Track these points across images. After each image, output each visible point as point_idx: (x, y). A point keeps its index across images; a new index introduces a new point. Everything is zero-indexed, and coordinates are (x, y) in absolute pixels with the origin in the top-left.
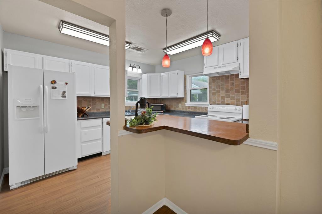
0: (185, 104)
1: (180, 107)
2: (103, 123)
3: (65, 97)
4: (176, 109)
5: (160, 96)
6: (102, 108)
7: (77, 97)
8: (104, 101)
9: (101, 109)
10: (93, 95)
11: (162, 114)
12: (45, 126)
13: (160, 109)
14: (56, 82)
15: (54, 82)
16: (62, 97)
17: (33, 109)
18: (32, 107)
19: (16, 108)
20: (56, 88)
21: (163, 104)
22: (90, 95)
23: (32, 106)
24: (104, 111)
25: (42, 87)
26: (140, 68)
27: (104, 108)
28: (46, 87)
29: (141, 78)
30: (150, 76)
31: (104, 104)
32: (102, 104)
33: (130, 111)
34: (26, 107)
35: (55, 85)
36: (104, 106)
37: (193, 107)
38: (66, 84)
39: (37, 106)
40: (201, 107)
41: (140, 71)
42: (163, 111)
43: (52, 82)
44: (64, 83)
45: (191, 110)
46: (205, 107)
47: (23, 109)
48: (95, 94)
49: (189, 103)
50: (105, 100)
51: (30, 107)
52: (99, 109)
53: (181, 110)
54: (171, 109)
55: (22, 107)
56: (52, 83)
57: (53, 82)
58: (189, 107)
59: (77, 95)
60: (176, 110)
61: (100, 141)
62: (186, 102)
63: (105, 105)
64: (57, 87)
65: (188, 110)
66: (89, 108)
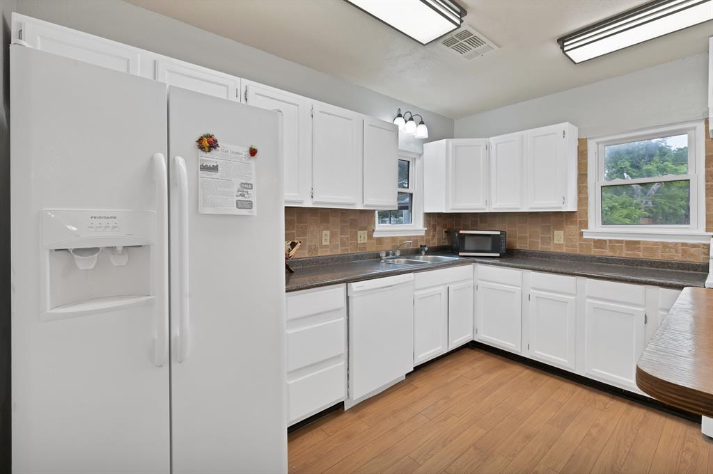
0: (581, 234)
1: (559, 240)
2: (348, 298)
3: (249, 205)
4: (540, 247)
5: (485, 207)
6: (324, 243)
7: (286, 207)
8: (328, 222)
9: (322, 247)
10: (308, 204)
11: (497, 261)
12: (176, 332)
13: (489, 248)
14: (215, 141)
15: (208, 144)
16: (240, 205)
17: (124, 260)
18: (120, 249)
19: (46, 259)
20: (215, 168)
21: (499, 233)
22: (301, 202)
23: (119, 245)
24: (329, 254)
25: (162, 159)
26: (422, 123)
27: (328, 243)
28: (180, 161)
29: (421, 155)
30: (456, 147)
31: (328, 232)
32: (324, 232)
33: (398, 253)
34: (95, 250)
35: (211, 158)
36: (328, 238)
37: (621, 242)
38: (253, 152)
39: (141, 246)
40: (663, 243)
41: (422, 132)
42: (498, 255)
43: (200, 141)
44: (246, 151)
45: (607, 253)
46: (683, 244)
47: (83, 263)
48: (315, 199)
49: (595, 229)
50: (331, 219)
51: (112, 249)
52: (316, 249)
53: (564, 250)
54: (518, 247)
55: (78, 251)
56: (202, 148)
57: (206, 143)
58: (600, 243)
59: (286, 202)
60: (540, 249)
61: (343, 363)
62: (585, 224)
63: (333, 235)
64: (219, 163)
65: (594, 252)
66: (297, 247)
